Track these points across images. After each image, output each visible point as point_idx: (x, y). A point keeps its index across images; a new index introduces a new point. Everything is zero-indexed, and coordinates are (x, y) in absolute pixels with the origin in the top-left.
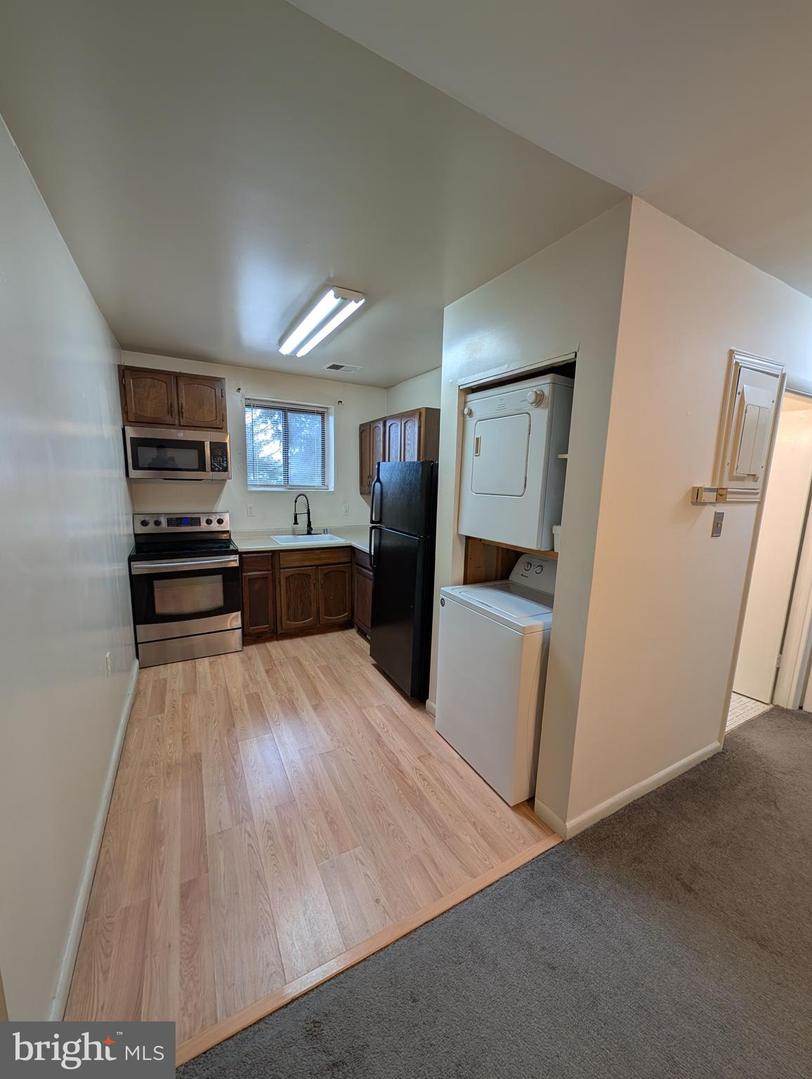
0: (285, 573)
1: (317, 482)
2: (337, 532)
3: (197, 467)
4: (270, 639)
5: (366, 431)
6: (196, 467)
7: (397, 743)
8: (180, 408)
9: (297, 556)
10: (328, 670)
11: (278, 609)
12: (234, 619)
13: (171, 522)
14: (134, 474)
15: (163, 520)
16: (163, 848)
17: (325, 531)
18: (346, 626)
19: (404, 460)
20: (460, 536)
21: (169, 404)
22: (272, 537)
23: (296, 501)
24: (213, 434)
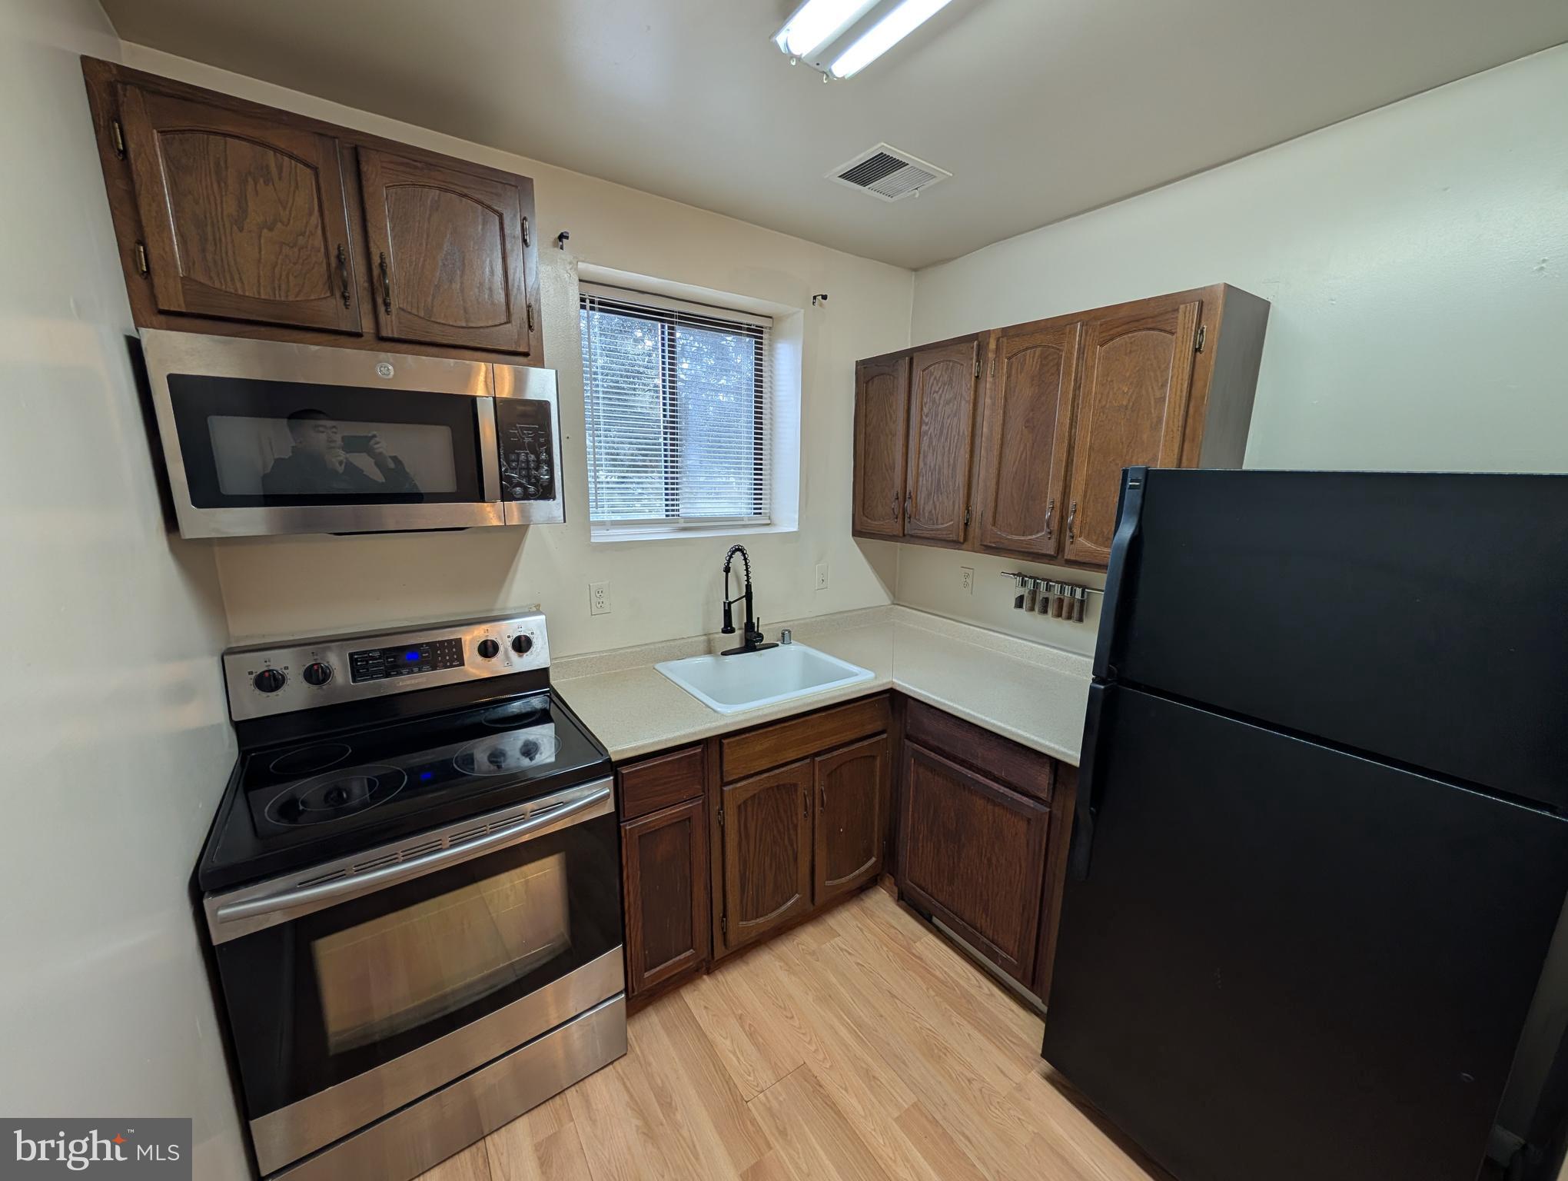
0: (735, 794)
3: (455, 488)
6: (448, 485)
8: (376, 272)
13: (360, 666)
14: (198, 522)
15: (337, 663)
17: (786, 636)
18: (865, 887)
21: (334, 252)
22: (658, 666)
23: (727, 570)
24: (505, 372)
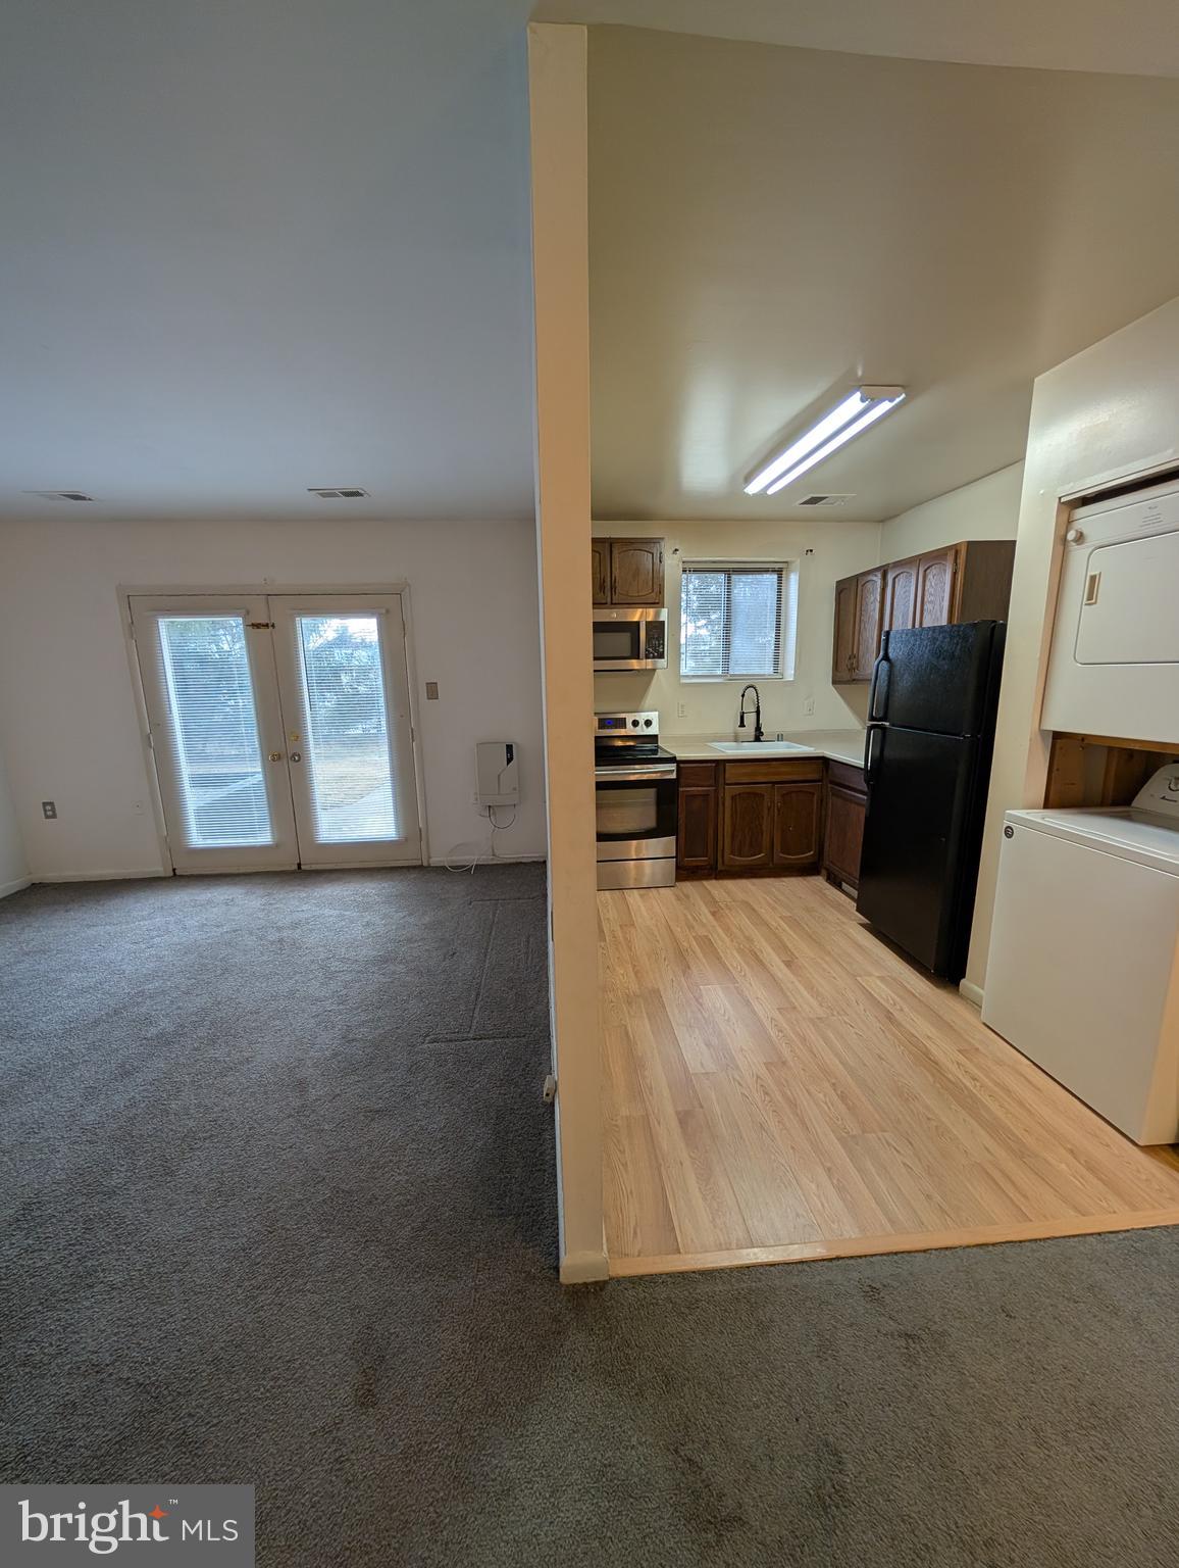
0: (730, 791)
1: (768, 670)
2: (797, 738)
3: (628, 654)
4: (708, 877)
5: (848, 592)
7: (922, 1027)
8: (613, 581)
9: (748, 769)
10: (794, 923)
11: (720, 838)
12: (663, 846)
16: (646, 1073)
17: (780, 738)
18: (808, 870)
19: (921, 623)
20: (1043, 732)
21: (602, 578)
23: (743, 696)
24: (651, 611)
